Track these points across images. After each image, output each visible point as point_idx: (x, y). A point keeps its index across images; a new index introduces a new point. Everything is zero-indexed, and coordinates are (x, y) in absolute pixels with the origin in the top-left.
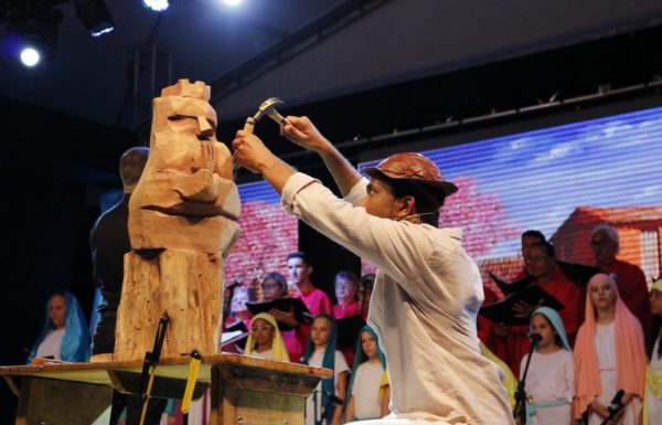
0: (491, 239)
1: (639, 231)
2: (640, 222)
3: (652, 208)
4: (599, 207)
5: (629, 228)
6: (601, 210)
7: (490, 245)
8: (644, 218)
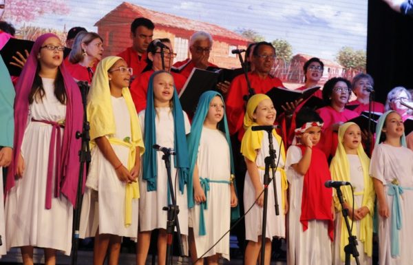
0: (39, 9)
1: (174, 36)
2: (176, 28)
3: (187, 20)
4: (143, 7)
5: (166, 31)
6: (144, 9)
7: (36, 14)
8: (179, 26)
